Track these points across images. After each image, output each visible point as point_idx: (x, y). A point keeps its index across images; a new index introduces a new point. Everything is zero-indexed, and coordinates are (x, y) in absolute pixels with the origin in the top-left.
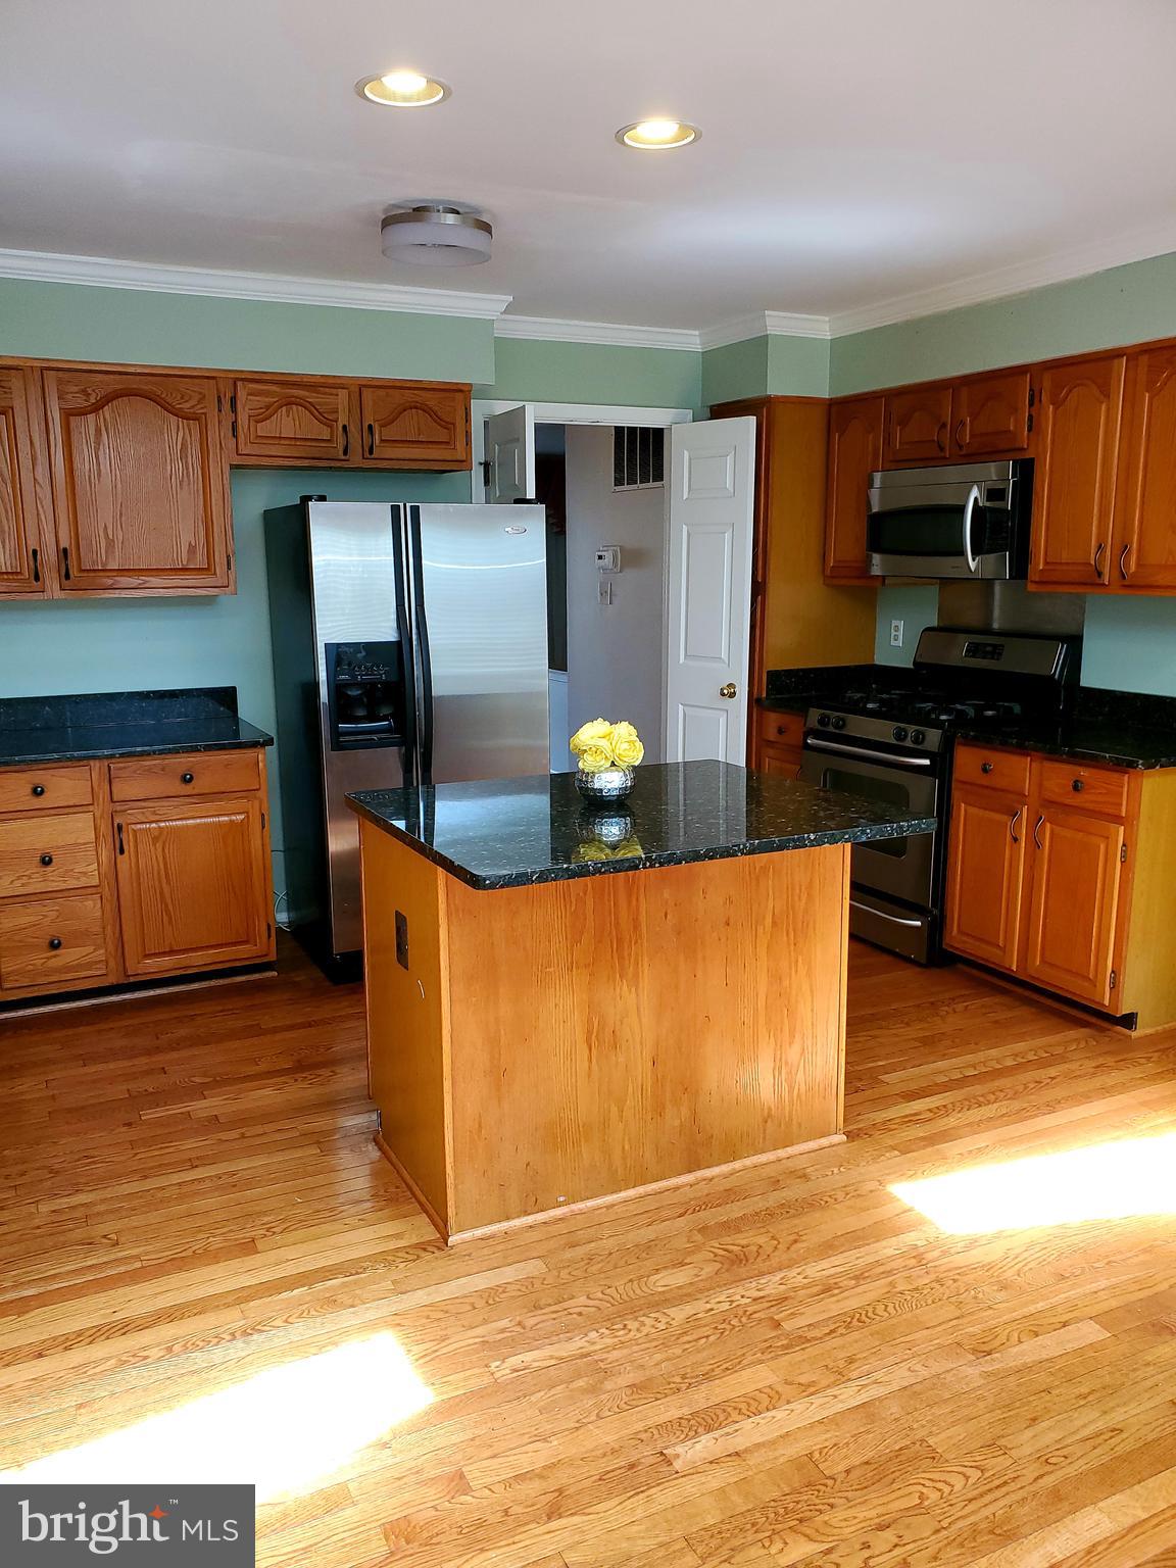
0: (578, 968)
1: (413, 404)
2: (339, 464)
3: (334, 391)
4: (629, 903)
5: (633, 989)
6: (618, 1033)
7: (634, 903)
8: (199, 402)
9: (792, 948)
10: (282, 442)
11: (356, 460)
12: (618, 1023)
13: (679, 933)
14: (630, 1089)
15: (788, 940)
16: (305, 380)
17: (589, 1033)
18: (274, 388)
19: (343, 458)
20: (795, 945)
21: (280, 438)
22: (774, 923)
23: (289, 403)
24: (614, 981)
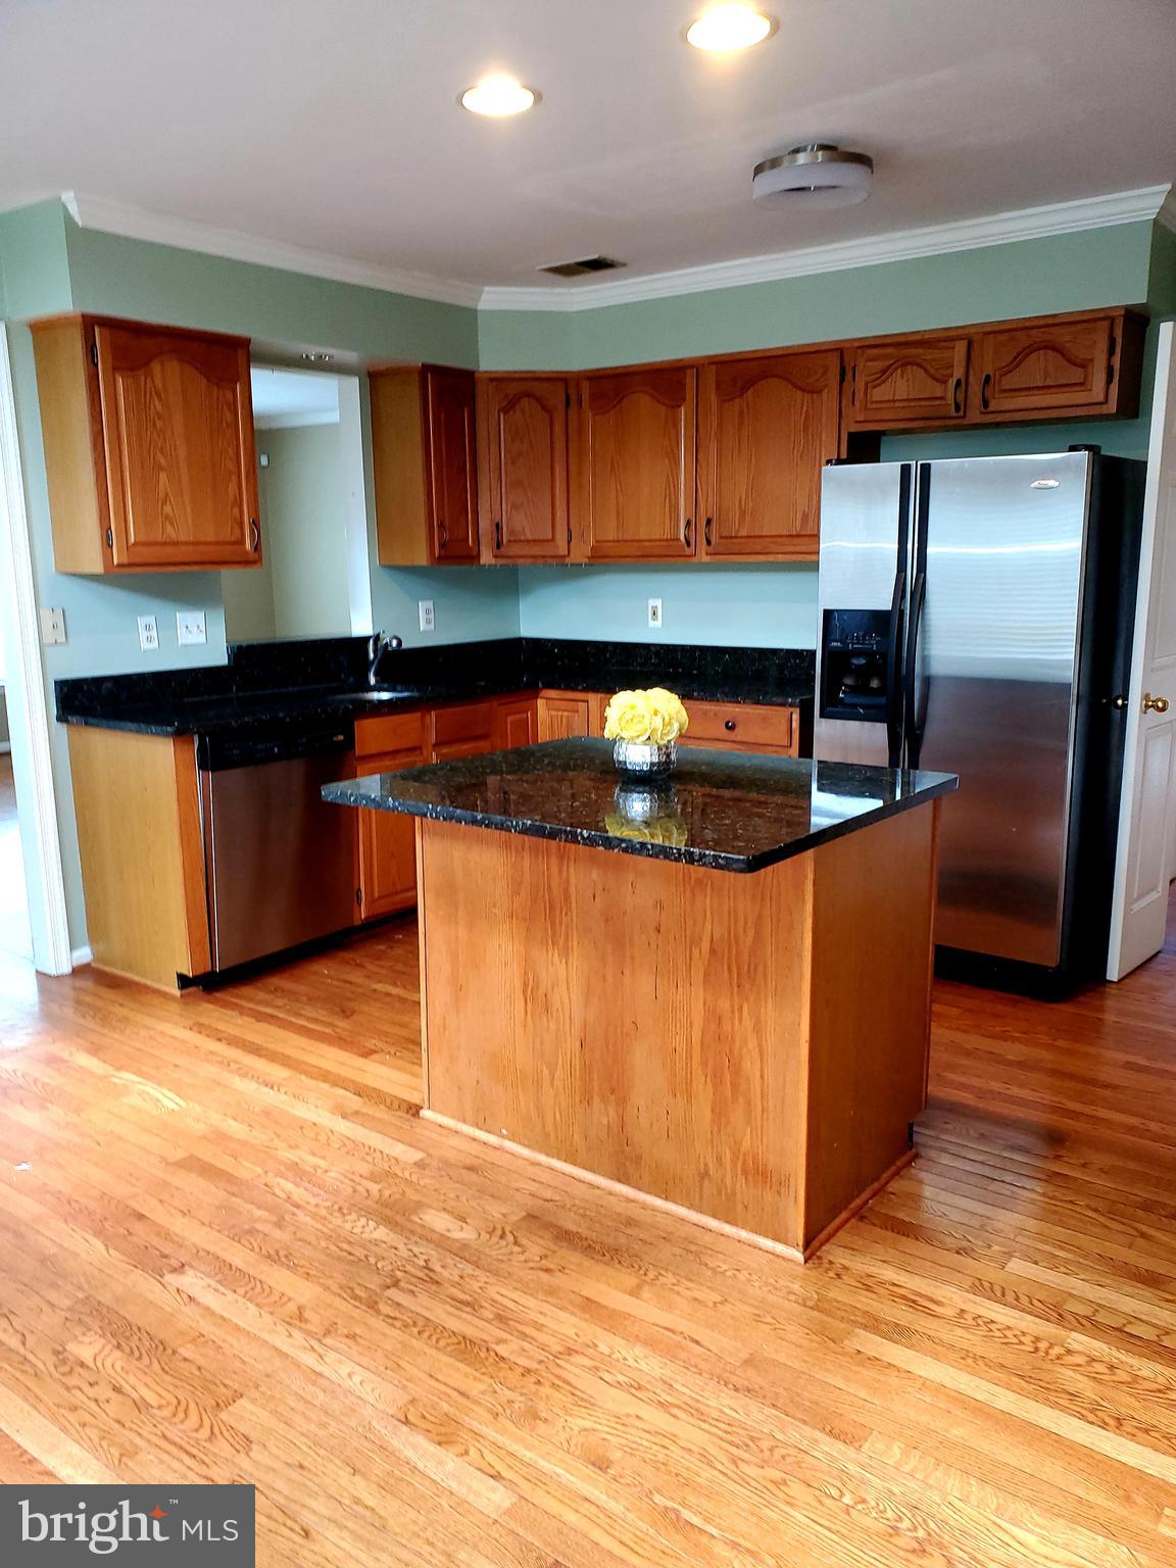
0: (517, 918)
1: (1043, 344)
2: (954, 422)
3: (951, 344)
4: (560, 871)
5: (564, 961)
6: (549, 997)
7: (565, 874)
8: (823, 375)
9: (735, 989)
10: (897, 404)
11: (975, 416)
12: (550, 988)
13: (607, 921)
14: (560, 1062)
15: (731, 979)
16: (926, 337)
17: (525, 985)
18: (890, 351)
19: (955, 414)
20: (739, 986)
21: (894, 401)
22: (713, 951)
23: (905, 363)
24: (547, 944)
